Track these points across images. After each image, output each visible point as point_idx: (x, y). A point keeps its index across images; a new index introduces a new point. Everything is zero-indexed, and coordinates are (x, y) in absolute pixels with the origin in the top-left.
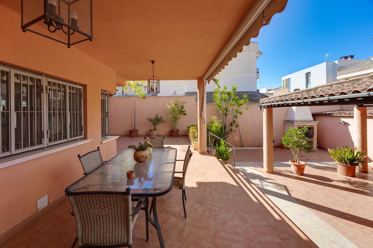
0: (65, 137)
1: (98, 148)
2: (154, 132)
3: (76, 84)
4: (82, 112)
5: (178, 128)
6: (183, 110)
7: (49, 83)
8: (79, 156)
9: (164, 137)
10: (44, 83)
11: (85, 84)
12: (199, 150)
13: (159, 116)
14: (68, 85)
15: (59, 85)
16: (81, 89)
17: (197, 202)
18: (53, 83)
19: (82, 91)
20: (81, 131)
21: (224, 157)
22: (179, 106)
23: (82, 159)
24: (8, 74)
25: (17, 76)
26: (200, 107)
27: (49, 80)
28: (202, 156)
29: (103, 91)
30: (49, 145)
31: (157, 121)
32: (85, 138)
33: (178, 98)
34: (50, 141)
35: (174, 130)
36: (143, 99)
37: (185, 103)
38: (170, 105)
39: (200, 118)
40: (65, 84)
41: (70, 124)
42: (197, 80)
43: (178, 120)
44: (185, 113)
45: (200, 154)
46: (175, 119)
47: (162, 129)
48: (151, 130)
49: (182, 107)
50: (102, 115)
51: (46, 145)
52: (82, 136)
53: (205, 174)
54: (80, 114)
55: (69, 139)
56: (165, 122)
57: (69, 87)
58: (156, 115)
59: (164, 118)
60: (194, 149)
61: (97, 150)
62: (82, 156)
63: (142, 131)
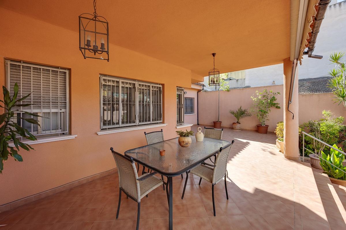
0: (149, 121)
1: (162, 130)
2: (237, 125)
3: (157, 84)
4: (162, 104)
5: (267, 123)
6: (274, 102)
7: (140, 85)
8: (145, 133)
9: (222, 129)
10: (137, 86)
11: (163, 83)
12: (284, 152)
13: (243, 109)
14: (151, 85)
15: (146, 86)
16: (161, 87)
17: (240, 208)
18: (142, 85)
19: (162, 89)
20: (160, 117)
21: (336, 173)
22: (269, 98)
23: (146, 135)
24: (118, 82)
25: (123, 83)
26: (286, 98)
27: (139, 83)
28: (288, 162)
29: (179, 87)
30: (139, 124)
31: (241, 114)
32: (163, 123)
33: (267, 88)
34: (140, 121)
35: (261, 125)
36: (227, 92)
37: (277, 94)
38: (257, 97)
39: (286, 111)
40: (149, 84)
41: (153, 112)
42: (283, 64)
43: (267, 114)
44: (279, 105)
45: (286, 159)
46: (263, 113)
47: (248, 123)
48: (234, 123)
49: (273, 99)
50: (177, 107)
51: (137, 124)
52: (161, 121)
53: (275, 183)
54: (160, 105)
55: (152, 122)
56: (250, 115)
57: (152, 86)
58: (239, 108)
59: (249, 111)
60: (280, 151)
61: (160, 131)
62: (147, 134)
63: (225, 123)
